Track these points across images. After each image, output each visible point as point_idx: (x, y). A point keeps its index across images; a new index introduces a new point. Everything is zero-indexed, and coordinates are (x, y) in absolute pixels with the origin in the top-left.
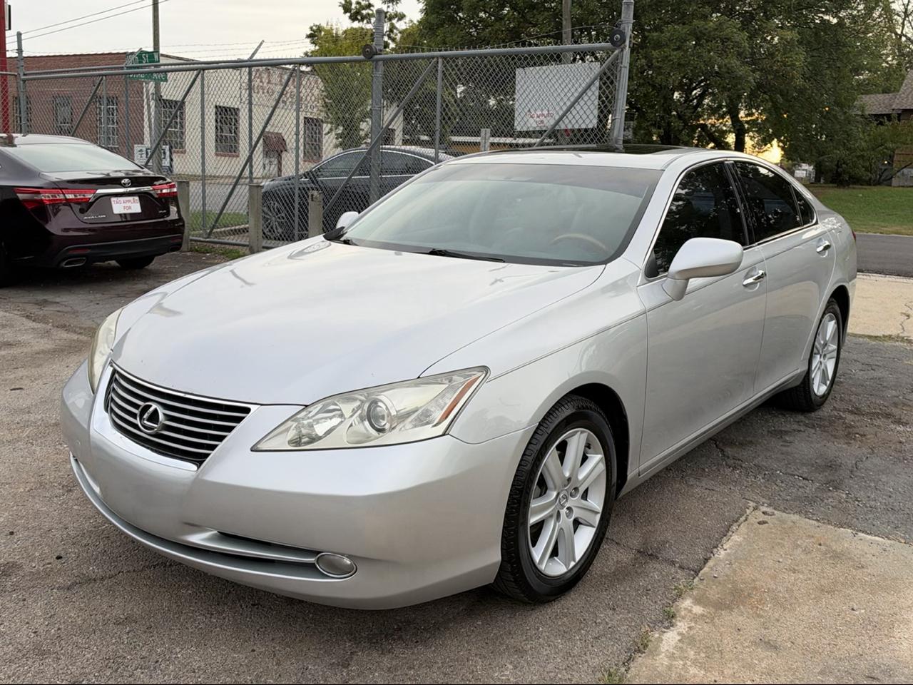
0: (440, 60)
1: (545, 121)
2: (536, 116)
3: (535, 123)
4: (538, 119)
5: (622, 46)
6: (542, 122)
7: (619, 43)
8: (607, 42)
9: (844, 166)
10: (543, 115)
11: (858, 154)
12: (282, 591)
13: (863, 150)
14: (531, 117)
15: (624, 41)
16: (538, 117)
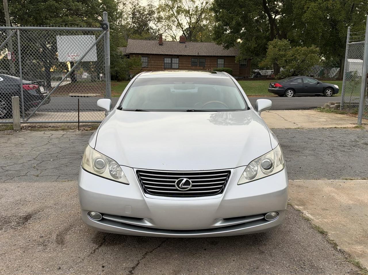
0: (18, 31)
1: (76, 58)
2: (71, 56)
3: (71, 59)
4: (72, 57)
5: (107, 30)
6: (74, 58)
7: (106, 29)
8: (101, 28)
9: (119, 74)
10: (74, 55)
11: (124, 69)
12: (252, 232)
13: (125, 68)
14: (69, 56)
15: (108, 28)
16: (72, 56)
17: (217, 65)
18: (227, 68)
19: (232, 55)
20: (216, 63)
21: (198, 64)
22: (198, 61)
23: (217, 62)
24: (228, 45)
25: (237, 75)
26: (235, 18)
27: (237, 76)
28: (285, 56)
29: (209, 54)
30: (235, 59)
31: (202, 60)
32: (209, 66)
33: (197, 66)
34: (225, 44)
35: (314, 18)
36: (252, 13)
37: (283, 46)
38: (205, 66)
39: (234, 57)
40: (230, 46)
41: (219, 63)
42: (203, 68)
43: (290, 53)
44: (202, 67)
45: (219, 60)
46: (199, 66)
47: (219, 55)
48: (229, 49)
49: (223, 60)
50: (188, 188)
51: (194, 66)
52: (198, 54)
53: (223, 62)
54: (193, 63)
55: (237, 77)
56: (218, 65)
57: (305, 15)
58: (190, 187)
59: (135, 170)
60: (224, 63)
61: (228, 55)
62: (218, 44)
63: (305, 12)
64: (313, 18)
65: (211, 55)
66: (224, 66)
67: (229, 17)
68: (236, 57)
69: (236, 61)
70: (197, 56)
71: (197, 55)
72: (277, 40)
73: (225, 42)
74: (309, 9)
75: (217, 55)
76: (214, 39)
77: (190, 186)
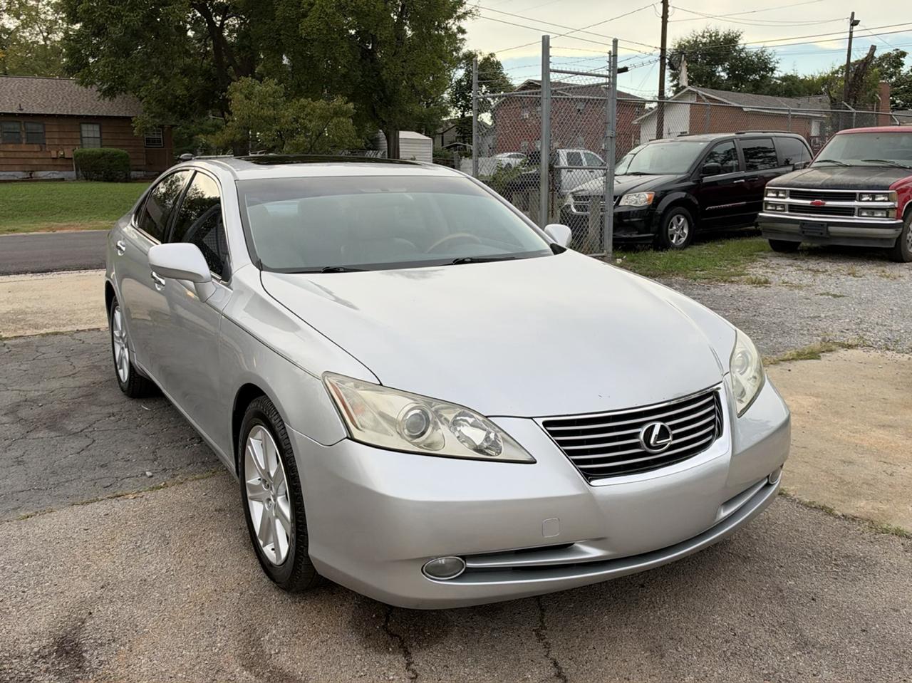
17: (82, 140)
18: (113, 149)
19: (121, 115)
20: (76, 135)
21: (24, 136)
22: (21, 128)
23: (80, 131)
24: (112, 88)
25: (142, 167)
26: (127, 16)
27: (140, 170)
28: (275, 120)
29: (53, 110)
30: (133, 125)
31: (33, 127)
32: (57, 142)
33: (21, 143)
34: (103, 84)
35: (327, 30)
36: (171, 7)
37: (270, 96)
38: (45, 144)
39: (129, 119)
40: (117, 90)
41: (85, 134)
42: (41, 148)
43: (288, 113)
44: (35, 146)
45: (84, 127)
46: (26, 144)
47: (82, 114)
48: (115, 97)
49: (97, 128)
50: (666, 444)
51: (10, 143)
52: (21, 110)
53: (99, 133)
54: (5, 134)
55: (142, 172)
56: (84, 139)
57: (306, 22)
58: (670, 441)
59: (540, 421)
60: (101, 135)
61: (109, 115)
62: (81, 83)
63: (305, 15)
64: (325, 32)
65: (59, 113)
66: (101, 142)
67: (109, 12)
68: (133, 119)
69: (135, 131)
70: (19, 114)
71: (15, 111)
72: (251, 81)
73: (103, 80)
74: (314, 8)
75: (78, 114)
76: (69, 71)
77: (669, 438)
